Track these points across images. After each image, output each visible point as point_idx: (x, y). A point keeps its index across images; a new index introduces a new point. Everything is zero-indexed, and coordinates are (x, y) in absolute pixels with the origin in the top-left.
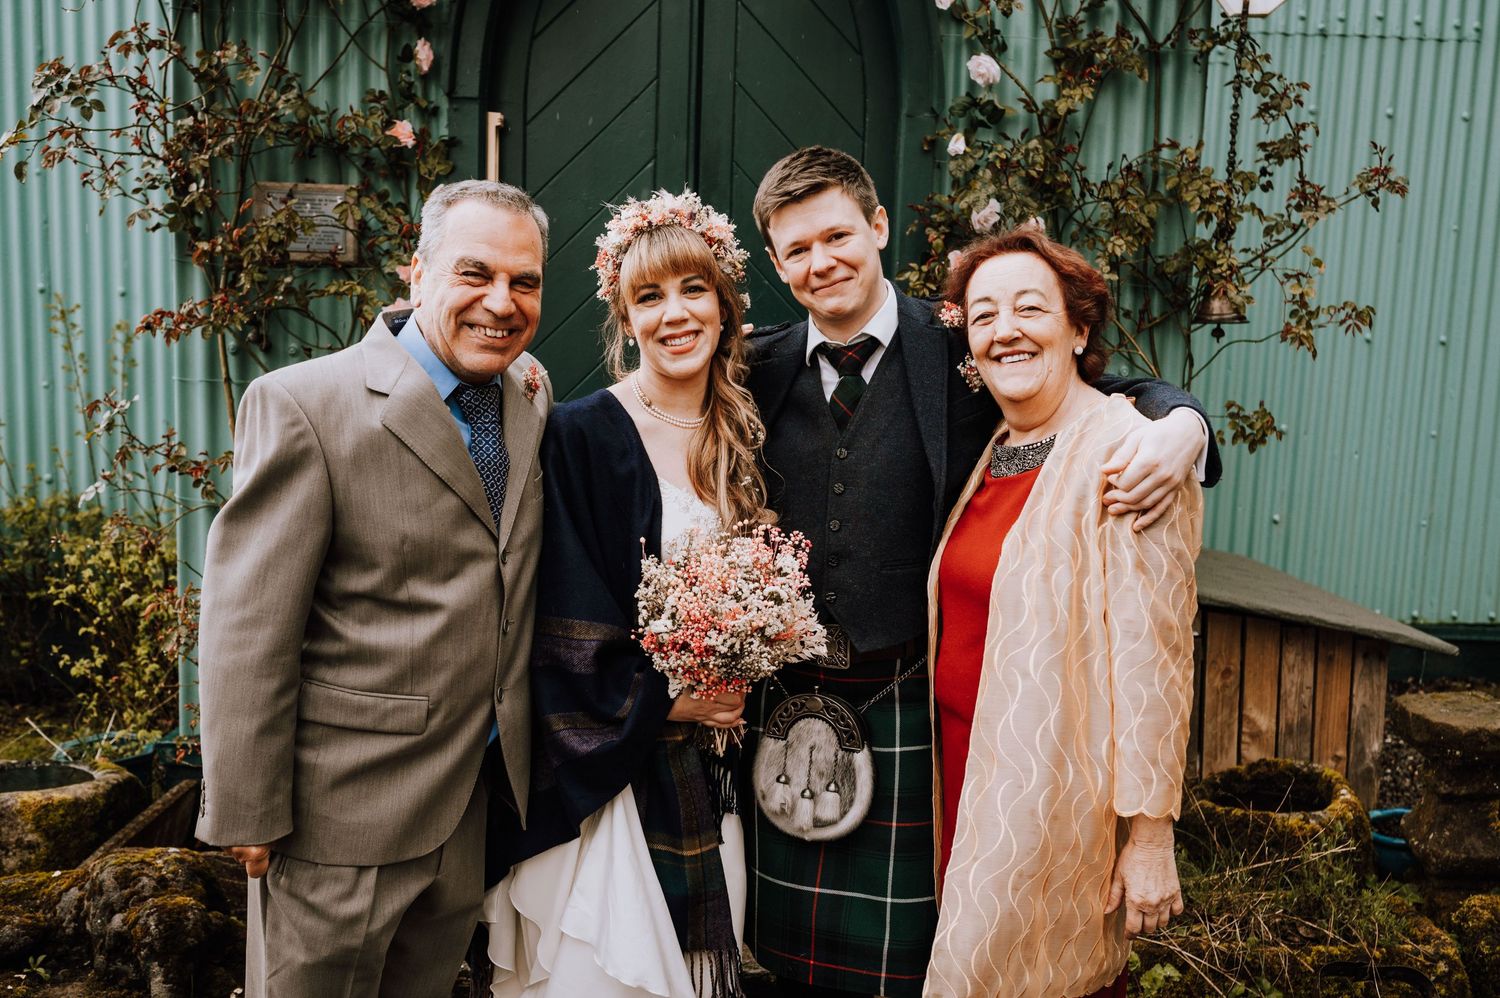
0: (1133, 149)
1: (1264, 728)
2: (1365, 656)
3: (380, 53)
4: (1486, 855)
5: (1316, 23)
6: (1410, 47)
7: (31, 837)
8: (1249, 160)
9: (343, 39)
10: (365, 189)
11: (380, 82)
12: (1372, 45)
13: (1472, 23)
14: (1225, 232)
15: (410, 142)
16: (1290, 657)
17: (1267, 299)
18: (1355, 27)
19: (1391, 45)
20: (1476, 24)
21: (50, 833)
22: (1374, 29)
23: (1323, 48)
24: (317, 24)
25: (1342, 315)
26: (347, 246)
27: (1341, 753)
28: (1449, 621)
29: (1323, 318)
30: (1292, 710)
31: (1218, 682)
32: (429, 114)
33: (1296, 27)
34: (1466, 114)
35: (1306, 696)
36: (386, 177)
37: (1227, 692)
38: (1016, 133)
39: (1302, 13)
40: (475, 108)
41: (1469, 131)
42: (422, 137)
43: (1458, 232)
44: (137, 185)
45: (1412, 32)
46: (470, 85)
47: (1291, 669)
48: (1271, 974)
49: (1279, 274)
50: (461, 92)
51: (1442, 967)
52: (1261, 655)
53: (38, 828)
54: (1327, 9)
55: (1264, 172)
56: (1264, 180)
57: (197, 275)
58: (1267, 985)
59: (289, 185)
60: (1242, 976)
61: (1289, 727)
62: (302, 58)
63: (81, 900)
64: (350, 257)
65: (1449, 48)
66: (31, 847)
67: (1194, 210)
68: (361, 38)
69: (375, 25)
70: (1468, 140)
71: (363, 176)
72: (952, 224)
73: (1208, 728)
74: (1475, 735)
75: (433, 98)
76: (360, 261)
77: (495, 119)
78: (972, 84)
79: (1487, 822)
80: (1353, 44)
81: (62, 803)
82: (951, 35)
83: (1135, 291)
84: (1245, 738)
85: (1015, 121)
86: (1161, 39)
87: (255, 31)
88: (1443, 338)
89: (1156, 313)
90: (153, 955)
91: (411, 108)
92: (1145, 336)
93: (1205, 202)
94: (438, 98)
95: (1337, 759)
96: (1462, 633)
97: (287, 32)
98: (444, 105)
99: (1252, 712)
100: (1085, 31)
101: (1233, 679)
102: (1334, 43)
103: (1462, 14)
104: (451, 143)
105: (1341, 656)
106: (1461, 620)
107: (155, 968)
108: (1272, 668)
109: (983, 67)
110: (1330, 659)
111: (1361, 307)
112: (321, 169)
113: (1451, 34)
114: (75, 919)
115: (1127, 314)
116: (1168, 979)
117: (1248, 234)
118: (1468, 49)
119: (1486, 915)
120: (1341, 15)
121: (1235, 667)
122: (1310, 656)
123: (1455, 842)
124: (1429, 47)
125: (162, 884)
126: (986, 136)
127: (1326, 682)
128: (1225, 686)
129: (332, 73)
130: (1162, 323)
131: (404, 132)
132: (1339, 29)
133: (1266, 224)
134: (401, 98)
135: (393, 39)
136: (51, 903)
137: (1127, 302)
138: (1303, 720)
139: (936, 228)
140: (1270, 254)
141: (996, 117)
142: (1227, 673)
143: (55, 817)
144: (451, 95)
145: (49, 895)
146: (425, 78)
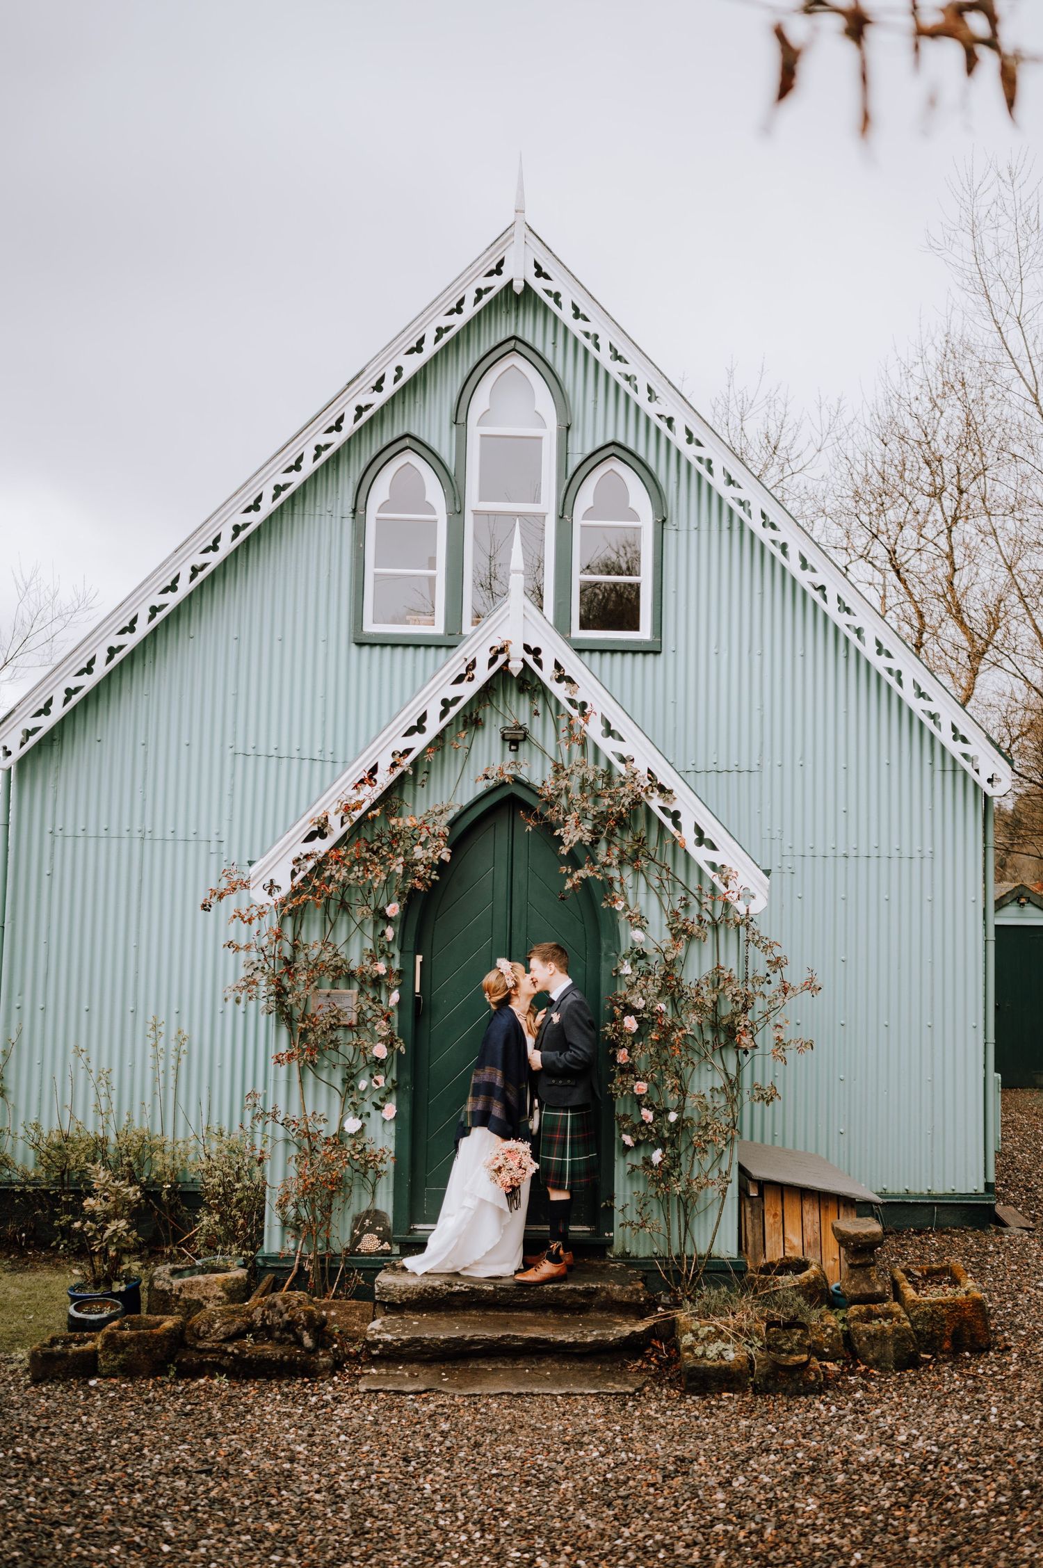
0: (708, 967)
1: (796, 1244)
2: (844, 1206)
3: (369, 931)
4: (869, 1292)
5: (841, 851)
6: (895, 862)
7: (221, 1294)
8: (763, 969)
9: (354, 926)
10: (361, 991)
11: (369, 945)
12: (873, 860)
13: (928, 848)
14: (745, 1009)
15: (383, 972)
16: (807, 1207)
17: (767, 1038)
18: (863, 852)
19: (884, 861)
20: (930, 849)
21: (229, 1292)
22: (874, 853)
23: (846, 863)
24: (342, 920)
25: (799, 1045)
26: (353, 1018)
27: (837, 1257)
28: (951, 1192)
29: (792, 1045)
30: (810, 1235)
31: (771, 1220)
32: (390, 958)
33: (830, 853)
34: (929, 898)
35: (816, 1227)
36: (371, 987)
37: (777, 1225)
38: (652, 962)
39: (833, 845)
40: (411, 955)
41: (932, 907)
42: (389, 969)
43: (932, 963)
44: (264, 994)
45: (895, 854)
46: (410, 945)
47: (808, 1213)
48: (758, 1334)
49: (772, 1025)
50: (406, 948)
51: (829, 1330)
52: (792, 1208)
53: (223, 1289)
54: (847, 843)
55: (768, 975)
56: (768, 979)
57: (284, 1031)
58: (756, 1339)
59: (327, 991)
60: (746, 1335)
61: (809, 1243)
62: (335, 937)
63: (264, 1311)
64: (354, 1023)
65: (916, 862)
66: (220, 1298)
67: (729, 999)
68: (360, 926)
69: (366, 921)
70: (932, 912)
71: (361, 986)
72: (625, 1005)
73: (768, 1244)
74: (856, 1235)
75: (392, 951)
76: (358, 1024)
77: (419, 958)
78: (633, 942)
79: (870, 1277)
80: (863, 861)
81: (232, 1279)
82: (622, 919)
83: (713, 1031)
84: (787, 1250)
85: (653, 956)
86: (717, 919)
87: (314, 922)
88: (929, 1023)
89: (723, 1041)
90: (305, 1328)
91: (383, 958)
92: (717, 1051)
93: (734, 996)
94: (395, 950)
95: (835, 1260)
96: (957, 1199)
97: (330, 924)
98: (397, 954)
99: (789, 1235)
100: (683, 917)
101: (779, 1219)
102: (852, 860)
103: (922, 844)
104: (401, 973)
105: (832, 1206)
106: (956, 1192)
107: (305, 1333)
108: (799, 1212)
109: (638, 935)
110: (827, 1207)
111: (808, 1041)
112: (341, 983)
113: (917, 855)
114: (262, 1319)
115: (708, 1043)
116: (709, 1331)
117: (760, 1005)
118: (927, 862)
119: (856, 1312)
120: (855, 846)
121: (779, 1212)
122: (817, 1205)
123: (856, 1287)
124: (905, 862)
125: (300, 1302)
126: (641, 963)
127: (826, 1220)
128: (775, 1222)
129: (347, 941)
130: (725, 1046)
131: (381, 968)
132: (853, 853)
133: (767, 1000)
134: (381, 952)
135: (376, 924)
136: (249, 1314)
137: (709, 1036)
138: (816, 1239)
139: (618, 1006)
140: (772, 1014)
141: (643, 956)
142: (775, 1215)
143: (230, 1285)
144: (401, 951)
145: (248, 1311)
146: (389, 943)
